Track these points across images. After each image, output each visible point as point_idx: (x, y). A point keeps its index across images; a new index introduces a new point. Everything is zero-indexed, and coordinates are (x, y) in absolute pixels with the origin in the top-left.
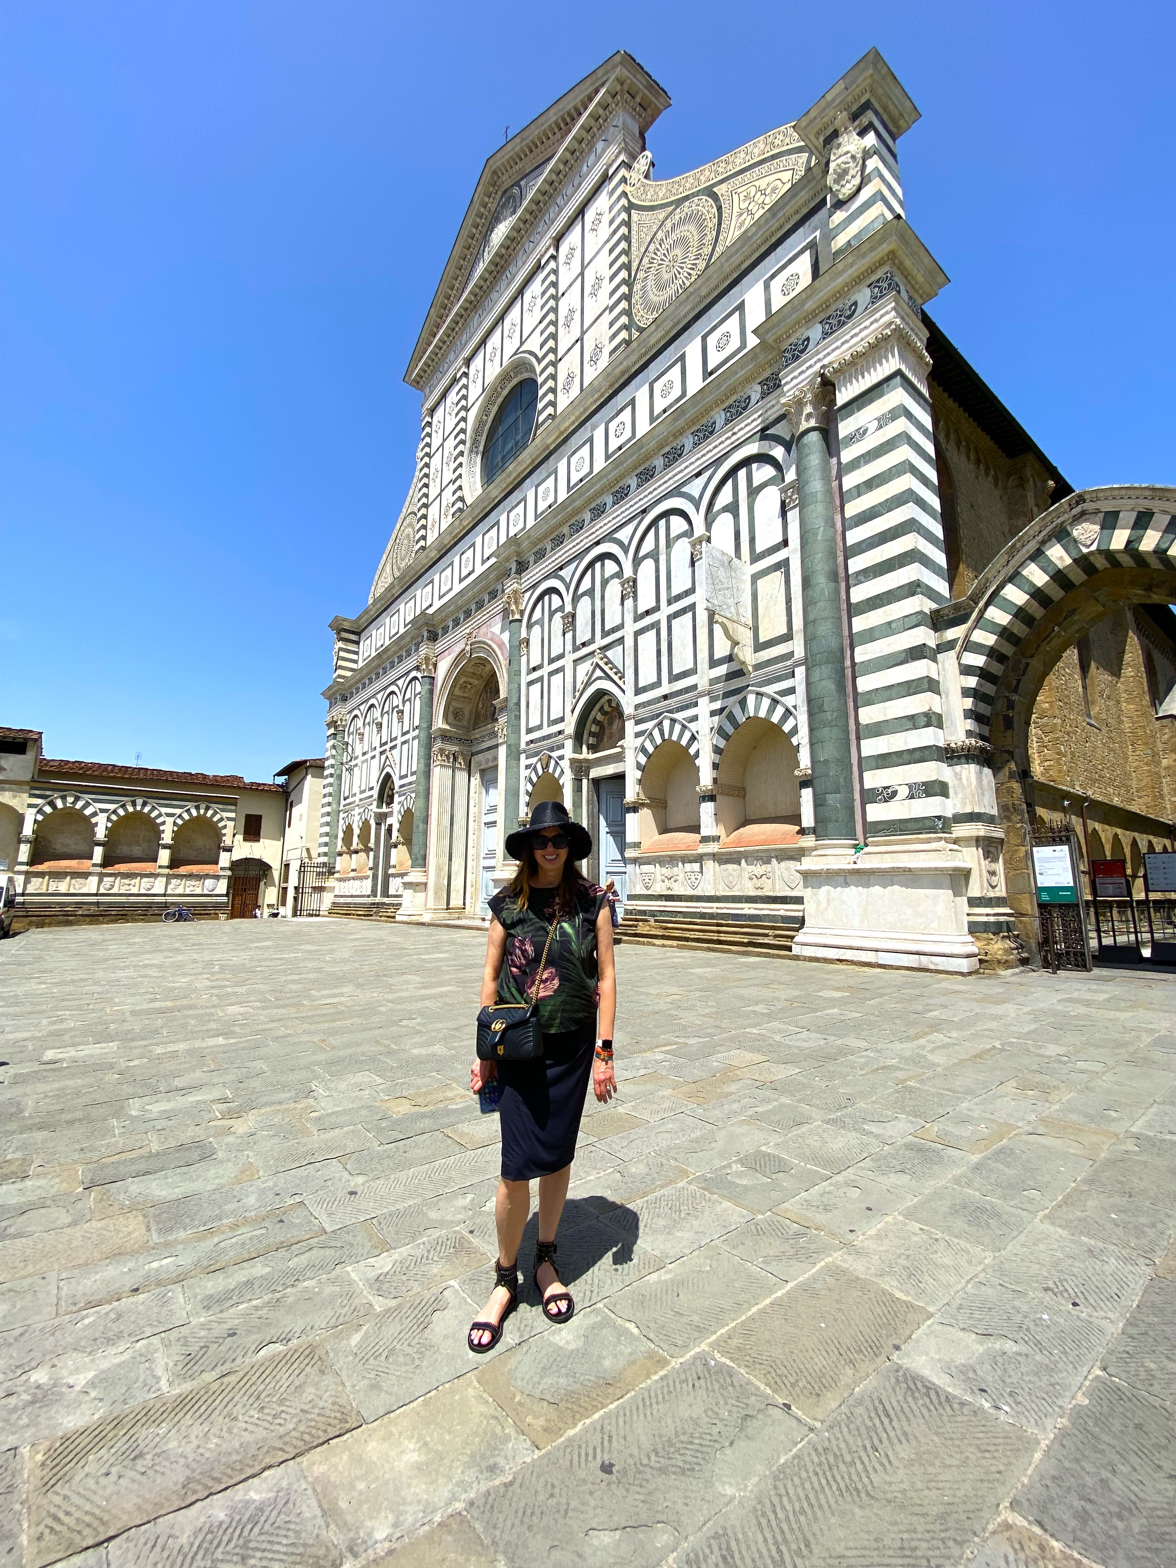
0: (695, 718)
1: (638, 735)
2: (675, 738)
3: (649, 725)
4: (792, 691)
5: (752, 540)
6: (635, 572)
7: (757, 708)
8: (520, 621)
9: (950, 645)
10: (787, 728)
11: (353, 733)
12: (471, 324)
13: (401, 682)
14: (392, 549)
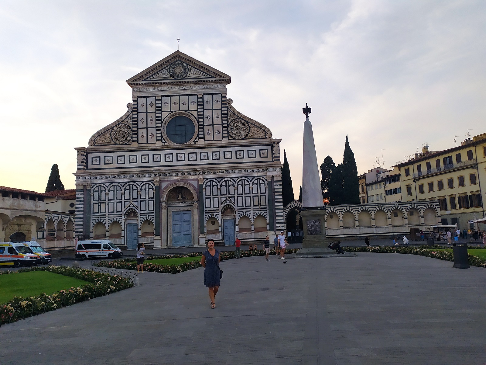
0: (251, 213)
1: (238, 214)
2: (246, 215)
3: (241, 212)
4: (266, 212)
5: (260, 190)
6: (237, 186)
7: (261, 214)
8: (203, 184)
9: (285, 212)
10: (265, 217)
11: (98, 191)
12: (164, 87)
13: (139, 183)
14: (110, 130)
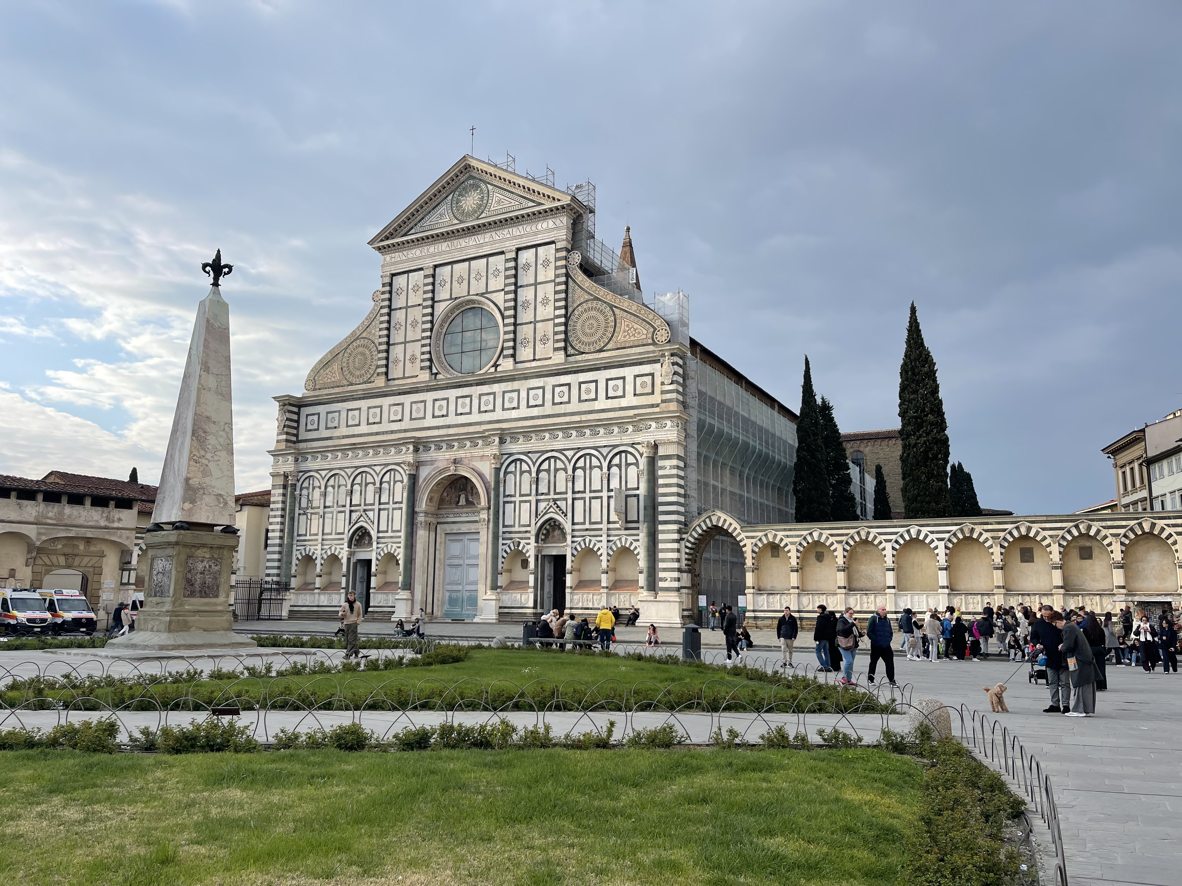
0: (601, 541)
1: (573, 542)
2: (591, 547)
3: (579, 539)
4: (638, 540)
5: (626, 482)
6: (574, 472)
8: (501, 468)
9: (683, 539)
10: (636, 552)
11: (308, 488)
12: (440, 245)
13: (378, 468)
14: (341, 354)
